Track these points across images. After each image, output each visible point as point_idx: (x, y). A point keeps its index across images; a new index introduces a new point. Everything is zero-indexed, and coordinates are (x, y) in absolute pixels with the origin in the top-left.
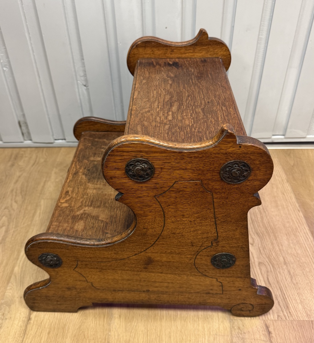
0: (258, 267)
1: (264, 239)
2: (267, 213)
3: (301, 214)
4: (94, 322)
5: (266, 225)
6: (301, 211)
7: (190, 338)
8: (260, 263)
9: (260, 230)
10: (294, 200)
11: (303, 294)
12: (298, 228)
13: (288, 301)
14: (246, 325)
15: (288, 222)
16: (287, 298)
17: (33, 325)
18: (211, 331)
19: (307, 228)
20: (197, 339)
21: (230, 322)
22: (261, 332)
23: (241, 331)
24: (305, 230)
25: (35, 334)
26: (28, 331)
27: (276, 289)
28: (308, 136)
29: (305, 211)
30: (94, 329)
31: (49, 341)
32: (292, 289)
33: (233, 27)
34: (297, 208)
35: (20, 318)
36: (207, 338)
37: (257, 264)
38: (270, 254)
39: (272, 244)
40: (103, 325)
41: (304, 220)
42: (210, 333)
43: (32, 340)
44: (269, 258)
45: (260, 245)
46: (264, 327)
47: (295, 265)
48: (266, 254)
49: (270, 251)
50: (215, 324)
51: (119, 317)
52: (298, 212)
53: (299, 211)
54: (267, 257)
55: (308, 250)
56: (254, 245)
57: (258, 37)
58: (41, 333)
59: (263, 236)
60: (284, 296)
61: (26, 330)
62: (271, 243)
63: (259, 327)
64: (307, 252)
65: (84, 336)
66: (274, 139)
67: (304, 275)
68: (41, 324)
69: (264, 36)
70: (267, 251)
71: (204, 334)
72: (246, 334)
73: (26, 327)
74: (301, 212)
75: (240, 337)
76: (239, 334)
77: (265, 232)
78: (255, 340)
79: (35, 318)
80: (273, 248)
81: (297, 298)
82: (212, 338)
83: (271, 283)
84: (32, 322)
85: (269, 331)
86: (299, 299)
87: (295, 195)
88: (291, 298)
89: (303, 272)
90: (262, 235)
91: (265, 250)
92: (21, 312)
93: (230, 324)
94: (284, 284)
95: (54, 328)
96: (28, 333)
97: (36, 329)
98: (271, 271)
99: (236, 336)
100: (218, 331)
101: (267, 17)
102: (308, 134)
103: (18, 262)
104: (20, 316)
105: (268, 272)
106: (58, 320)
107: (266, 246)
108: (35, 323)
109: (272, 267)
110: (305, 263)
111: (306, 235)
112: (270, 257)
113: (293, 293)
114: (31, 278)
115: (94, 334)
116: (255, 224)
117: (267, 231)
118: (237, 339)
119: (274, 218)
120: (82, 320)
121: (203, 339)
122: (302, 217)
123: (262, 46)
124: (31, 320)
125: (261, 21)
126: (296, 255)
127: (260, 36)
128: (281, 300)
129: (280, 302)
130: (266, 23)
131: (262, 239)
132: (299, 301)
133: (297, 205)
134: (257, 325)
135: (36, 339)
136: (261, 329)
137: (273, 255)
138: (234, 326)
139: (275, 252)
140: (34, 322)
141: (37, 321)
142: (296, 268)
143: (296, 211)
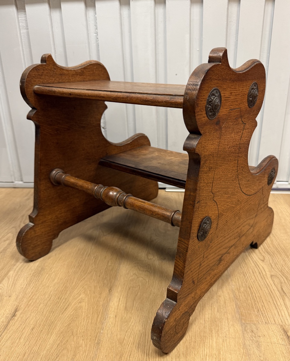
0: (270, 279)
1: (275, 256)
2: (276, 237)
4: (85, 321)
5: (277, 246)
7: (195, 339)
8: (272, 276)
9: (270, 250)
14: (261, 329)
17: (16, 321)
18: (220, 333)
20: (203, 341)
21: (242, 325)
22: (278, 336)
23: (255, 334)
25: (17, 329)
26: (9, 326)
30: (84, 327)
31: (32, 337)
35: (4, 314)
36: (215, 340)
37: (269, 276)
38: (283, 268)
39: (284, 261)
40: (96, 323)
42: (219, 335)
43: (12, 335)
44: (281, 271)
45: (271, 262)
46: (282, 332)
48: (278, 269)
49: (283, 266)
50: (224, 327)
51: (115, 317)
54: (280, 271)
56: (265, 261)
58: (24, 329)
59: (274, 255)
61: (7, 325)
62: (282, 260)
63: (276, 331)
65: (72, 333)
66: (278, 184)
68: (26, 321)
70: (279, 266)
71: (212, 336)
72: (261, 337)
73: (9, 322)
75: (254, 340)
76: (252, 337)
77: (276, 252)
78: (271, 343)
79: (20, 315)
80: (286, 264)
82: (221, 340)
83: (286, 292)
84: (16, 318)
85: (287, 335)
90: (273, 253)
91: (277, 266)
92: (6, 309)
93: (242, 327)
95: (40, 325)
96: (10, 328)
97: (19, 325)
98: (285, 282)
99: (249, 339)
100: (227, 333)
103: (15, 267)
104: (5, 313)
105: (281, 283)
106: (45, 318)
107: (277, 262)
108: (20, 319)
109: (285, 280)
112: (283, 271)
114: (25, 281)
115: (84, 332)
116: (265, 245)
117: (278, 251)
118: (250, 342)
119: (284, 241)
120: (72, 318)
121: (211, 341)
124: (15, 317)
131: (273, 257)
134: (273, 330)
135: (17, 334)
136: (279, 334)
137: (286, 270)
138: (246, 329)
139: (288, 268)
140: (18, 319)
141: (22, 318)
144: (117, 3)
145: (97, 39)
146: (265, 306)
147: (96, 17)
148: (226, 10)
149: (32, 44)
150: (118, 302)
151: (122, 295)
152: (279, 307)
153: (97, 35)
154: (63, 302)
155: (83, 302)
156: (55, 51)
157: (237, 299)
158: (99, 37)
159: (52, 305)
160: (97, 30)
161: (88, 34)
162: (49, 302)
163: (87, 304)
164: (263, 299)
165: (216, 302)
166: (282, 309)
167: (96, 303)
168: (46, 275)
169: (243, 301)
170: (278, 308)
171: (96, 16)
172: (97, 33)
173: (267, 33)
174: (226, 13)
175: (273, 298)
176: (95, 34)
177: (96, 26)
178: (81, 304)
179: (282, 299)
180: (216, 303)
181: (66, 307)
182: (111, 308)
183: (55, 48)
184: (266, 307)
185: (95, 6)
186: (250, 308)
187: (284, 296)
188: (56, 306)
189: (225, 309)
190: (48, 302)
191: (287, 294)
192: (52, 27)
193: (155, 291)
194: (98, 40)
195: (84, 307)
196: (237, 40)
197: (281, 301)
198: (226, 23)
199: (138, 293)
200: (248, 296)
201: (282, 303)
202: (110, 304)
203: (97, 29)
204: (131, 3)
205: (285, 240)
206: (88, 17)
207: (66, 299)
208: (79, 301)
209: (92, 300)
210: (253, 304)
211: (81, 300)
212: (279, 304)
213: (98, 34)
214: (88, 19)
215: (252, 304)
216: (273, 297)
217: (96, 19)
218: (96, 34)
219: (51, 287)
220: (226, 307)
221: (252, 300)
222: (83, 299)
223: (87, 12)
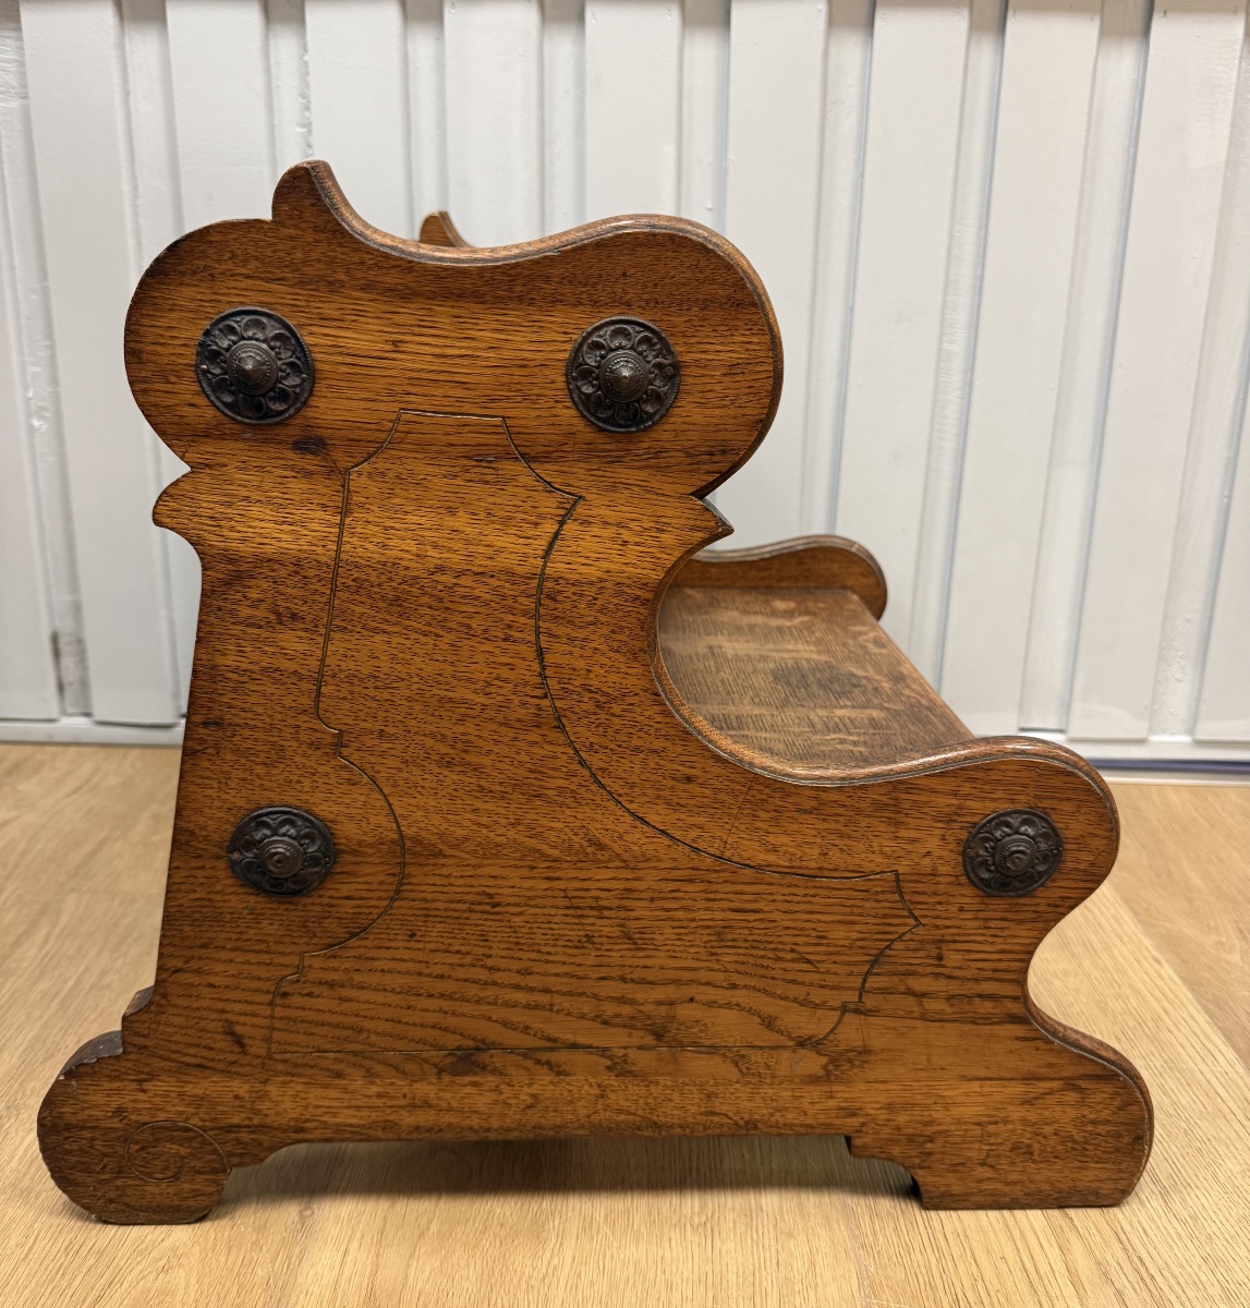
3: (1168, 971)
6: (1167, 961)
10: (1130, 925)
11: (1233, 1263)
12: (1164, 1015)
13: (1166, 1289)
15: (1118, 996)
16: (1158, 1278)
19: (1202, 1018)
24: (1193, 1024)
27: (1098, 1239)
28: (1154, 738)
29: (1184, 962)
32: (1176, 1240)
33: (852, 309)
34: (1149, 952)
41: (1184, 992)
47: (1175, 1149)
52: (1155, 965)
53: (1157, 961)
55: (1222, 1091)
57: (940, 351)
60: (1142, 1270)
64: (1219, 1100)
67: (1223, 1186)
69: (957, 345)
74: (1165, 964)
81: (1204, 1278)
86: (1215, 1282)
87: (1135, 913)
88: (1174, 1276)
89: (1215, 1176)
94: (1135, 1220)
101: (965, 281)
102: (1152, 730)
110: (1219, 1140)
111: (1202, 1038)
113: (1180, 1255)
119: (1057, 983)
122: (1171, 979)
123: (955, 379)
125: (946, 293)
126: (1172, 1111)
127: (945, 346)
128: (1129, 1286)
129: (1126, 1292)
130: (963, 300)
132: (1215, 1291)
133: (1148, 943)
142: (1182, 1160)
143: (1145, 963)
144: (392, 14)
145: (310, 146)
146: (986, 1278)
147: (306, 64)
148: (819, 56)
149: (38, 157)
150: (337, 1266)
151: (358, 1235)
152: (1046, 1282)
153: (310, 132)
154: (85, 1270)
155: (180, 1265)
156: (135, 187)
157: (863, 1246)
158: (314, 139)
159: (33, 1284)
160: (307, 114)
161: (272, 127)
162: (21, 1269)
163: (193, 1280)
164: (975, 1245)
165: (774, 1261)
166: (1058, 1293)
167: (238, 1275)
168: (23, 1139)
169: (890, 1259)
170: (1040, 1289)
171: (306, 58)
172: (307, 125)
173: (977, 151)
174: (818, 69)
175: (1019, 1243)
176: (299, 130)
177: (305, 96)
178: (167, 1279)
179: (1055, 1244)
180: (774, 1267)
181: (96, 1292)
182: (302, 1296)
183: (134, 178)
184: (988, 1284)
185: (302, 21)
186: (923, 1288)
187: (1066, 1230)
188: (49, 1290)
189: (812, 1293)
190: (15, 1269)
191: (1076, 1223)
192: (126, 94)
193: (508, 1213)
194: (310, 152)
195: (181, 1291)
196: (862, 176)
197: (1054, 1253)
198: (817, 106)
199: (430, 1222)
200: (911, 1233)
201: (1059, 1266)
202: (301, 1280)
203: (307, 108)
204: (450, 14)
205: (1060, 975)
206: (272, 60)
207: (101, 1253)
208: (162, 1263)
209: (223, 1260)
210: (935, 1271)
211: (168, 1261)
212: (1044, 1268)
213: (314, 127)
214: (273, 69)
215: (928, 1269)
216: (1017, 1234)
217: (304, 70)
218: (305, 130)
219: (37, 1197)
220: (816, 1285)
221: (929, 1250)
222: (179, 1252)
223: (271, 43)
